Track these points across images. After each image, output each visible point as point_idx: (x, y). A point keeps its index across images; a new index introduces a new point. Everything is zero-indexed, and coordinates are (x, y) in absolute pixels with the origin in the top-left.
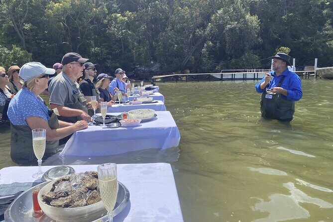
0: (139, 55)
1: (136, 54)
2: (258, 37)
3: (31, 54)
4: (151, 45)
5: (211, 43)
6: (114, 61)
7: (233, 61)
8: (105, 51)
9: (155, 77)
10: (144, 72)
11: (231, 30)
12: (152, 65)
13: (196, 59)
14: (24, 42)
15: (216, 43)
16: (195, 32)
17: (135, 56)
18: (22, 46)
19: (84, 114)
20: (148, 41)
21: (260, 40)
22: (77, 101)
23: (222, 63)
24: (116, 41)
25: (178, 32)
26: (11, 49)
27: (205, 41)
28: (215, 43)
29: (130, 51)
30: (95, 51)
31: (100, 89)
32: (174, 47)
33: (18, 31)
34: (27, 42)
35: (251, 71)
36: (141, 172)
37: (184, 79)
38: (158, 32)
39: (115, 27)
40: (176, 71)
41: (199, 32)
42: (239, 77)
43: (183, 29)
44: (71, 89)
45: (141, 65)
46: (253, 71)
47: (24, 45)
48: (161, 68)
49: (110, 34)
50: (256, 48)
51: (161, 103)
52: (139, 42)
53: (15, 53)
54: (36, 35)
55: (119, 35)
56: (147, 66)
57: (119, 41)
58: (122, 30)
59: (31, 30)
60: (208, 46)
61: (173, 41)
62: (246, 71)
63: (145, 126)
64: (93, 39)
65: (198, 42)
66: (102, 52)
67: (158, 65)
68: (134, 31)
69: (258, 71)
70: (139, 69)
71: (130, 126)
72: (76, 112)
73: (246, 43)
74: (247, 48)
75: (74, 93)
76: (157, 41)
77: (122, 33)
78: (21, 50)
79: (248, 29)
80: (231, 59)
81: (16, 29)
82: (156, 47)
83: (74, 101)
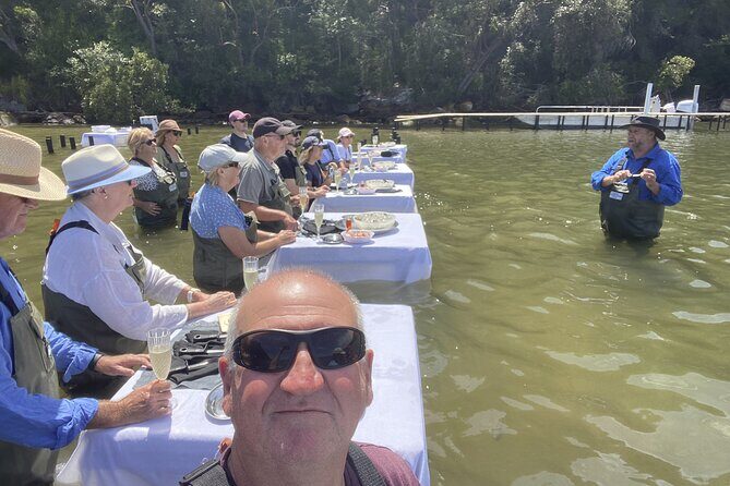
0: (371, 69)
1: (365, 68)
2: (625, 34)
3: (167, 66)
4: (396, 48)
5: (520, 46)
6: (322, 82)
7: (566, 84)
8: (305, 62)
9: (400, 118)
10: (380, 104)
11: (568, 17)
12: (396, 92)
13: (487, 79)
14: (153, 40)
15: (533, 45)
16: (489, 22)
17: (363, 72)
18: (150, 47)
19: (289, 218)
20: (390, 42)
21: (631, 40)
22: (277, 195)
23: (542, 89)
24: (327, 40)
25: (454, 20)
26: (130, 55)
27: (508, 41)
28: (529, 46)
29: (353, 61)
30: (286, 61)
31: (306, 166)
32: (442, 53)
33: (141, 19)
34: (158, 41)
35: (599, 110)
36: (374, 320)
37: (459, 122)
38: (412, 21)
39: (325, 11)
40: (444, 106)
41: (498, 22)
42: (573, 123)
43: (464, 15)
44: (268, 178)
45: (374, 91)
46: (605, 110)
47: (153, 46)
48: (414, 96)
49: (317, 25)
50: (618, 57)
51: (406, 191)
52: (373, 42)
53: (138, 63)
54: (175, 28)
55: (333, 28)
56: (385, 94)
57: (332, 40)
58: (339, 17)
59: (166, 16)
60: (515, 53)
61: (440, 41)
62: (590, 110)
63: (380, 243)
64: (281, 36)
65: (494, 43)
66: (299, 63)
67: (408, 91)
68: (363, 20)
69: (616, 110)
70: (370, 98)
71: (357, 243)
72: (275, 214)
73: (597, 46)
74: (599, 56)
75: (273, 182)
76: (409, 41)
77: (339, 22)
78: (149, 57)
79: (604, 15)
80: (561, 81)
81: (138, 13)
82: (405, 54)
83: (273, 196)
